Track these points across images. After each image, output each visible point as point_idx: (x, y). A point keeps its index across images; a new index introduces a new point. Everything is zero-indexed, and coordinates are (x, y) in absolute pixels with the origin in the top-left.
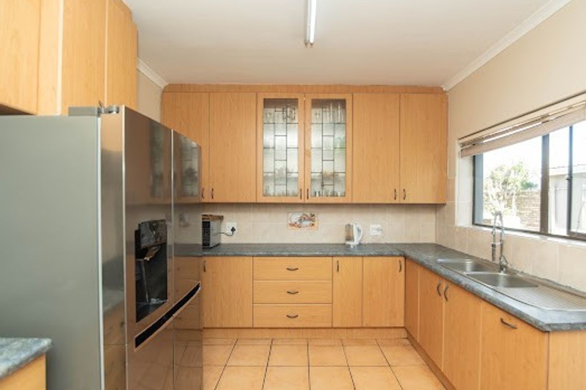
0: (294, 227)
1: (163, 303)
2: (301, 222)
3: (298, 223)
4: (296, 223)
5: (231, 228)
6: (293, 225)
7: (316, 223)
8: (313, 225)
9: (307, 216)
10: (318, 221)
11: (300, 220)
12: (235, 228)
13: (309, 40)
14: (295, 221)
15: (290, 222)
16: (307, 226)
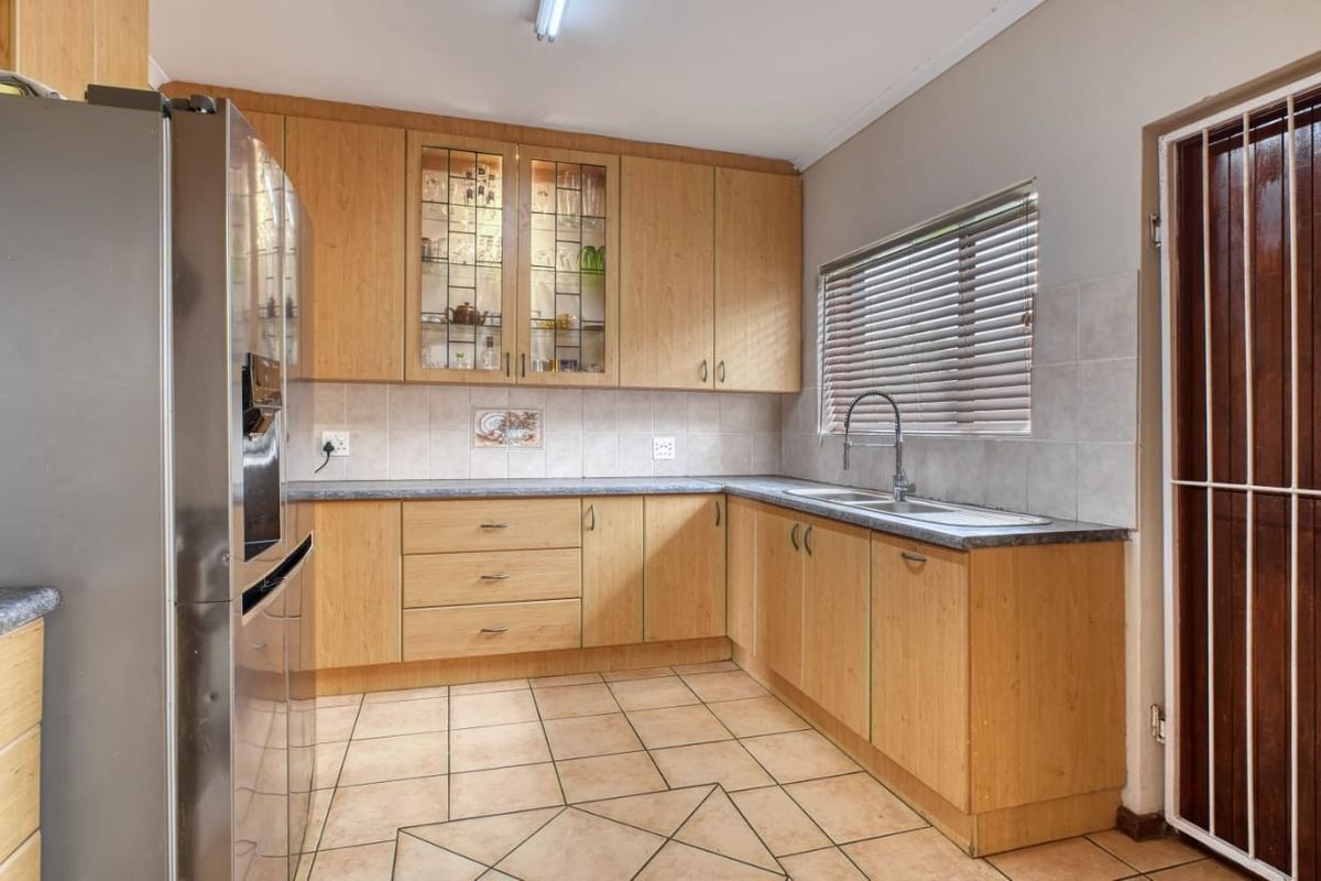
0: (487, 443)
1: (273, 543)
2: (504, 431)
3: (498, 432)
4: (492, 434)
5: (324, 443)
6: (484, 438)
7: (537, 433)
8: (531, 437)
9: (516, 416)
10: (541, 427)
11: (503, 427)
12: (333, 444)
13: (547, 32)
14: (493, 428)
15: (477, 431)
16: (517, 440)
